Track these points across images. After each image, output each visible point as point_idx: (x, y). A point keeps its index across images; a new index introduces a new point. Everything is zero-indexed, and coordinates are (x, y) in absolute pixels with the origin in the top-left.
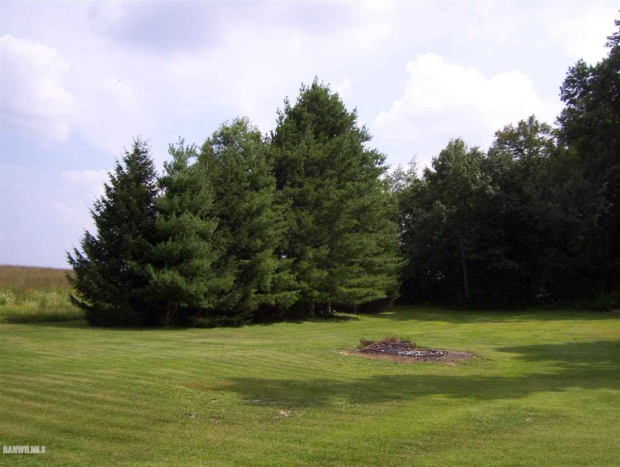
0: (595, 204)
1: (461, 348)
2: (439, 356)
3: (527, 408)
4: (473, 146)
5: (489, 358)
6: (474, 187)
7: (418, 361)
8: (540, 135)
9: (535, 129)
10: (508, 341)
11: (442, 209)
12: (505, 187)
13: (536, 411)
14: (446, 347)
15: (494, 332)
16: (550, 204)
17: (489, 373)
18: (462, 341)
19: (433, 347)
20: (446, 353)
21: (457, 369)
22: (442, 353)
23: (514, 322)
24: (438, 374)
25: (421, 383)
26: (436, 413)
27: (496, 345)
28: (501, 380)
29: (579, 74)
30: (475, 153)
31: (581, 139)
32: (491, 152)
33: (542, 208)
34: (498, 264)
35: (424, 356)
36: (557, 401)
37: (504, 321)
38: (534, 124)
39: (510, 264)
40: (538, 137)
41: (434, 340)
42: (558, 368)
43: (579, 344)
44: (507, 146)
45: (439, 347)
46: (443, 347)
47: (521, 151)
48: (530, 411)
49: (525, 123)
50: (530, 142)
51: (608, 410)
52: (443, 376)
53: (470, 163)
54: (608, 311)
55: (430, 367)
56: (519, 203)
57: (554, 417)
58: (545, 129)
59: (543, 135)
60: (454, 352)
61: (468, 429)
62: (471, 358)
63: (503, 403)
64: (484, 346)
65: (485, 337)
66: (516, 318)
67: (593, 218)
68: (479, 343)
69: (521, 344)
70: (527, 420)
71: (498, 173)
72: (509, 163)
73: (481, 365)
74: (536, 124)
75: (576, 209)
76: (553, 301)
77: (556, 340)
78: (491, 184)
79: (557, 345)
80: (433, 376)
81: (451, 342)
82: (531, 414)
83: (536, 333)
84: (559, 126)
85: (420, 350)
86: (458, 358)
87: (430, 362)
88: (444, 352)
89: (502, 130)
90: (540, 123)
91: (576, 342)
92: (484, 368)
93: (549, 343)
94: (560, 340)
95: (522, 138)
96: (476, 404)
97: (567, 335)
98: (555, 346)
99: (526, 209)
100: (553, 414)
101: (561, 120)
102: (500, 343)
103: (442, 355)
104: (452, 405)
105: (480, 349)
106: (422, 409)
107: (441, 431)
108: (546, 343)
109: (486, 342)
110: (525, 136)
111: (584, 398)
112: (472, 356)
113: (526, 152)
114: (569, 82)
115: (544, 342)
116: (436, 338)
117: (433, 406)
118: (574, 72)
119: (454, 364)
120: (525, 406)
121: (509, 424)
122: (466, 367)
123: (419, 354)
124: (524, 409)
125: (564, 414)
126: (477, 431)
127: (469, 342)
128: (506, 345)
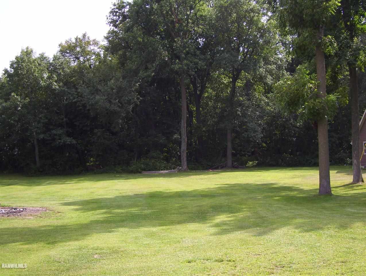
0: (130, 98)
1: (37, 205)
2: (20, 212)
3: (94, 247)
4: (41, 53)
5: (60, 212)
6: (42, 83)
7: (3, 217)
8: (92, 47)
9: (88, 43)
10: (71, 197)
11: (17, 99)
12: (66, 84)
13: (101, 249)
14: (25, 205)
15: (60, 192)
16: (98, 97)
17: (60, 223)
18: (37, 200)
19: (14, 206)
20: (25, 209)
21: (35, 221)
22: (21, 210)
23: (74, 183)
24: (20, 226)
25: (6, 234)
26: (22, 259)
27: (63, 201)
28: (70, 227)
29: (119, 6)
30: (42, 57)
31: (120, 52)
32: (55, 58)
33: (92, 101)
34: (59, 141)
35: (7, 213)
36: (115, 240)
37: (66, 183)
38: (87, 39)
39: (69, 140)
40: (90, 48)
41: (15, 200)
42: (105, 216)
43: (123, 197)
44: (68, 55)
45: (19, 205)
46: (22, 205)
47: (78, 58)
48: (97, 249)
49: (80, 38)
50: (84, 53)
51: (153, 243)
52: (24, 228)
53: (39, 65)
54: (140, 173)
55: (13, 221)
56: (77, 96)
57: (115, 252)
58: (96, 43)
59: (94, 47)
60: (31, 208)
61: (50, 270)
62: (45, 211)
63: (74, 244)
64: (55, 202)
65: (53, 196)
66: (75, 180)
67: (129, 107)
68: (50, 200)
69: (82, 199)
70: (96, 256)
71: (60, 73)
72: (69, 67)
73: (53, 217)
74: (88, 38)
75: (117, 101)
76: (102, 168)
77: (106, 195)
78: (56, 82)
79: (108, 198)
80: (16, 228)
81: (28, 201)
82: (97, 252)
83: (92, 190)
84: (105, 43)
85: (4, 208)
86: (34, 212)
87: (12, 217)
88: (23, 209)
89: (64, 43)
90: (91, 39)
91: (120, 195)
92: (56, 219)
93: (102, 197)
94: (110, 194)
95: (78, 49)
96: (53, 248)
97: (114, 191)
98: (106, 199)
99: (81, 101)
100: (114, 250)
101: (107, 38)
102: (66, 199)
103: (22, 211)
104: (34, 251)
105: (51, 204)
106: (9, 257)
107: (28, 273)
108: (100, 197)
109: (55, 199)
110: (81, 47)
111: (134, 236)
112: (46, 210)
113: (82, 59)
114: (112, 12)
115: (98, 196)
116: (15, 198)
117: (18, 253)
118: (116, 5)
119: (32, 218)
120: (92, 246)
121: (82, 262)
122: (41, 219)
123: (4, 212)
124: (92, 249)
125: (123, 249)
126: (57, 270)
127: (42, 199)
128: (71, 200)
